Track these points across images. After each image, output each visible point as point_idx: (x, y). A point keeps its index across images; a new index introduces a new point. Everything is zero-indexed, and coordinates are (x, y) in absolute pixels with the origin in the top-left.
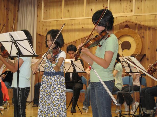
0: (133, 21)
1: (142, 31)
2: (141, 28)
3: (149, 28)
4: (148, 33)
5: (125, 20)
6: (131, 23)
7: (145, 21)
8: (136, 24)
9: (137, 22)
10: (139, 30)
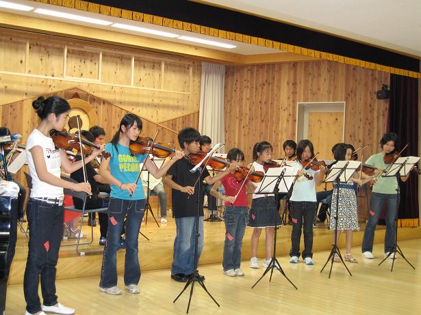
0: (84, 89)
1: (96, 104)
2: (94, 100)
3: (104, 102)
4: (102, 108)
5: (73, 87)
6: (81, 92)
7: (98, 91)
8: (88, 94)
9: (88, 91)
10: (91, 103)
